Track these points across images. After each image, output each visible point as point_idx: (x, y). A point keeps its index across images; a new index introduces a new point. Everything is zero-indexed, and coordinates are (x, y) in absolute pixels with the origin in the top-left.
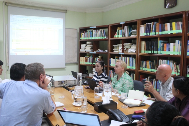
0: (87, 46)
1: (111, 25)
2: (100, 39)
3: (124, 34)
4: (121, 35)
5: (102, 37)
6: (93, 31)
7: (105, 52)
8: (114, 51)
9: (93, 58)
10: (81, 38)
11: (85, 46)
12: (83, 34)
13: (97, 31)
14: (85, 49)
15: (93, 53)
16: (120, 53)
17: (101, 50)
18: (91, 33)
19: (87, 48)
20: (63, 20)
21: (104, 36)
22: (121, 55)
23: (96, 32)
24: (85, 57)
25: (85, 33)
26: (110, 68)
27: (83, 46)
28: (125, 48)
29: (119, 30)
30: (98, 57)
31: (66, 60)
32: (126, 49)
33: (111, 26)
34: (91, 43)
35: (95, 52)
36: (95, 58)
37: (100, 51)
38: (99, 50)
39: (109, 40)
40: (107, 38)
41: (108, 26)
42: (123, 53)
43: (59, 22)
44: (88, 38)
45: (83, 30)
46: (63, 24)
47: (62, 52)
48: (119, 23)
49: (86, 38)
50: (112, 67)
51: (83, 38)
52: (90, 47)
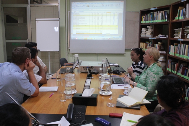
0: (147, 30)
1: (173, 4)
2: (160, 23)
3: (185, 15)
4: (182, 16)
5: (163, 19)
6: (154, 13)
7: (165, 38)
8: (174, 36)
9: (153, 44)
10: (142, 22)
11: (145, 30)
12: (144, 17)
13: (157, 13)
14: (145, 34)
15: (153, 38)
16: (179, 40)
17: (161, 35)
18: (152, 15)
19: (147, 33)
20: (123, 2)
21: (165, 19)
22: (180, 41)
23: (157, 15)
24: (145, 42)
25: (145, 16)
26: (168, 57)
27: (144, 30)
28: (185, 32)
29: (180, 11)
30: (158, 43)
31: (125, 45)
32: (186, 34)
33: (172, 6)
34: (151, 27)
35: (154, 38)
36: (155, 45)
37: (161, 37)
38: (160, 35)
39: (170, 23)
40: (168, 21)
41: (170, 5)
42: (182, 40)
43: (120, 5)
44: (148, 22)
45: (144, 13)
46: (123, 8)
47: (122, 37)
48: (181, 1)
49: (146, 22)
50: (171, 55)
51: (143, 22)
52: (151, 32)
